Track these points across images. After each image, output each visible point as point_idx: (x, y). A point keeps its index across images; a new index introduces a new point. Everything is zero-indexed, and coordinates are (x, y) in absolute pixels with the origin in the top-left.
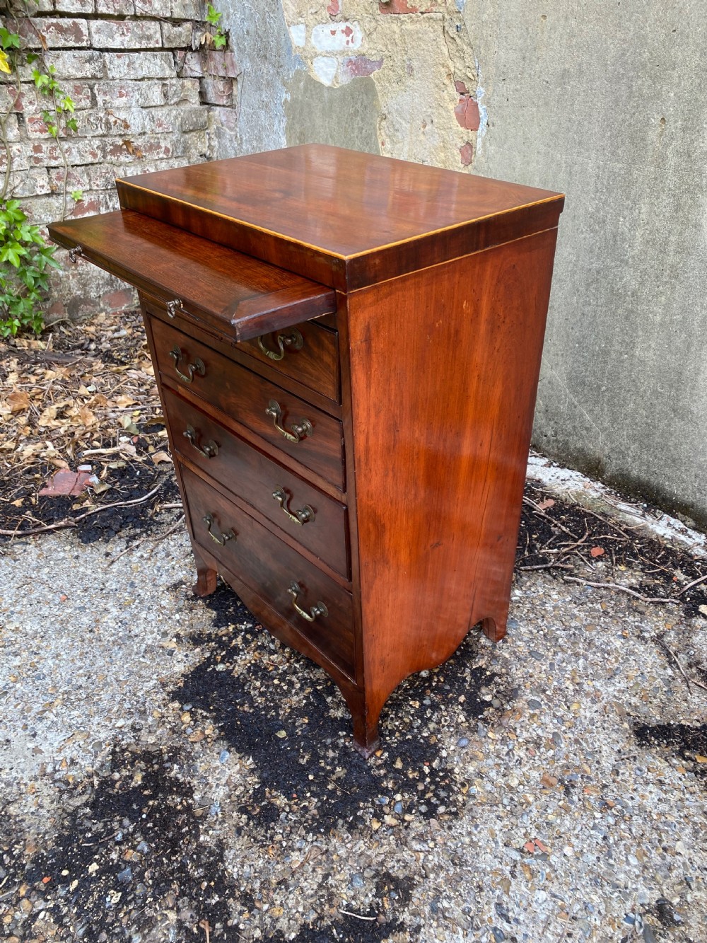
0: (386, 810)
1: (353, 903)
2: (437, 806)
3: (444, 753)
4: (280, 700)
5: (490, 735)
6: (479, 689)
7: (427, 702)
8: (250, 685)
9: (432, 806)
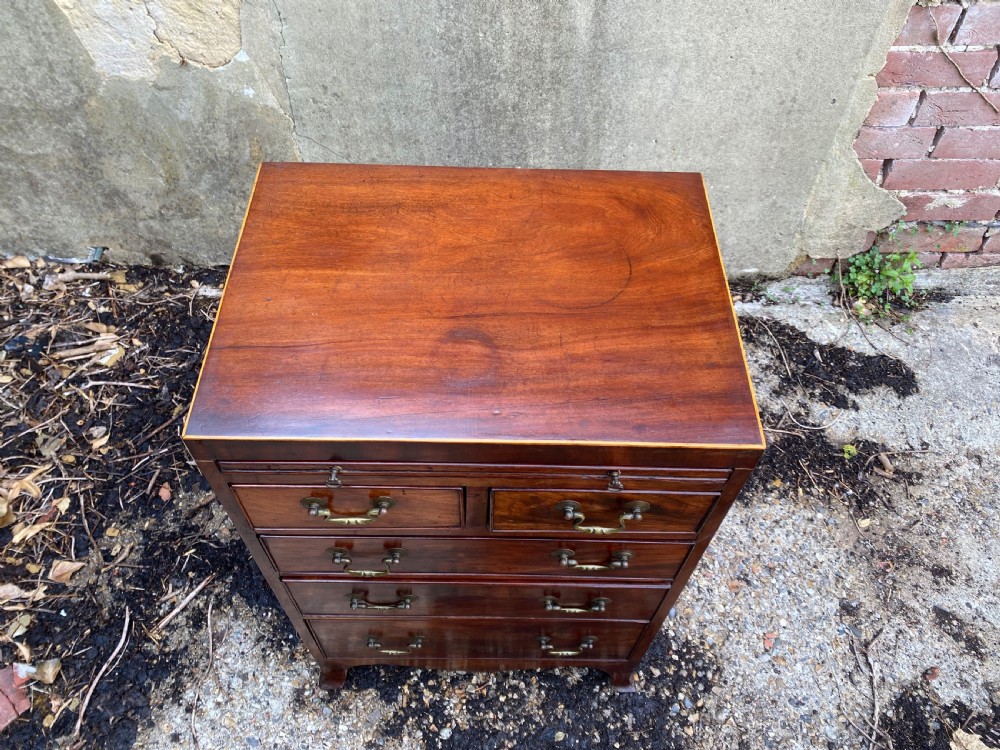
0: (684, 713)
2: (705, 676)
4: (524, 710)
8: (488, 723)
9: (704, 680)
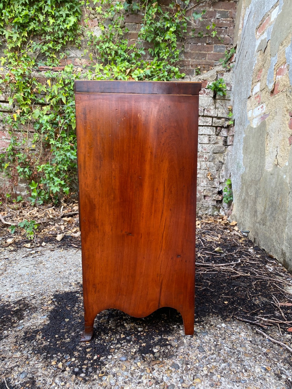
0: (64, 361)
1: (12, 380)
2: (83, 372)
3: (110, 357)
5: (139, 364)
6: (156, 345)
7: (128, 338)
8: (79, 303)
9: (81, 371)
